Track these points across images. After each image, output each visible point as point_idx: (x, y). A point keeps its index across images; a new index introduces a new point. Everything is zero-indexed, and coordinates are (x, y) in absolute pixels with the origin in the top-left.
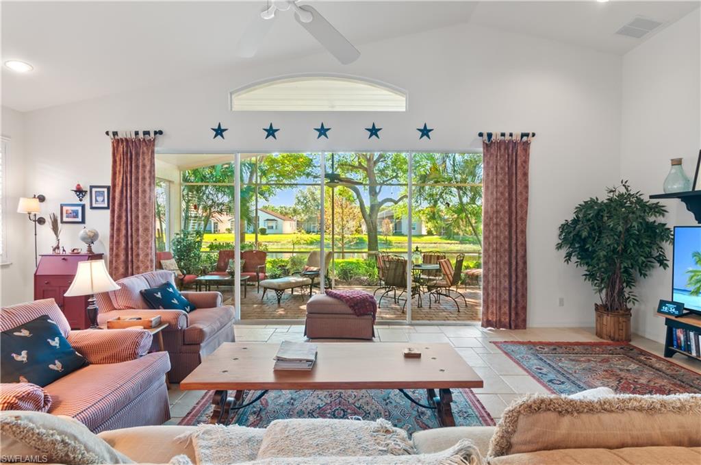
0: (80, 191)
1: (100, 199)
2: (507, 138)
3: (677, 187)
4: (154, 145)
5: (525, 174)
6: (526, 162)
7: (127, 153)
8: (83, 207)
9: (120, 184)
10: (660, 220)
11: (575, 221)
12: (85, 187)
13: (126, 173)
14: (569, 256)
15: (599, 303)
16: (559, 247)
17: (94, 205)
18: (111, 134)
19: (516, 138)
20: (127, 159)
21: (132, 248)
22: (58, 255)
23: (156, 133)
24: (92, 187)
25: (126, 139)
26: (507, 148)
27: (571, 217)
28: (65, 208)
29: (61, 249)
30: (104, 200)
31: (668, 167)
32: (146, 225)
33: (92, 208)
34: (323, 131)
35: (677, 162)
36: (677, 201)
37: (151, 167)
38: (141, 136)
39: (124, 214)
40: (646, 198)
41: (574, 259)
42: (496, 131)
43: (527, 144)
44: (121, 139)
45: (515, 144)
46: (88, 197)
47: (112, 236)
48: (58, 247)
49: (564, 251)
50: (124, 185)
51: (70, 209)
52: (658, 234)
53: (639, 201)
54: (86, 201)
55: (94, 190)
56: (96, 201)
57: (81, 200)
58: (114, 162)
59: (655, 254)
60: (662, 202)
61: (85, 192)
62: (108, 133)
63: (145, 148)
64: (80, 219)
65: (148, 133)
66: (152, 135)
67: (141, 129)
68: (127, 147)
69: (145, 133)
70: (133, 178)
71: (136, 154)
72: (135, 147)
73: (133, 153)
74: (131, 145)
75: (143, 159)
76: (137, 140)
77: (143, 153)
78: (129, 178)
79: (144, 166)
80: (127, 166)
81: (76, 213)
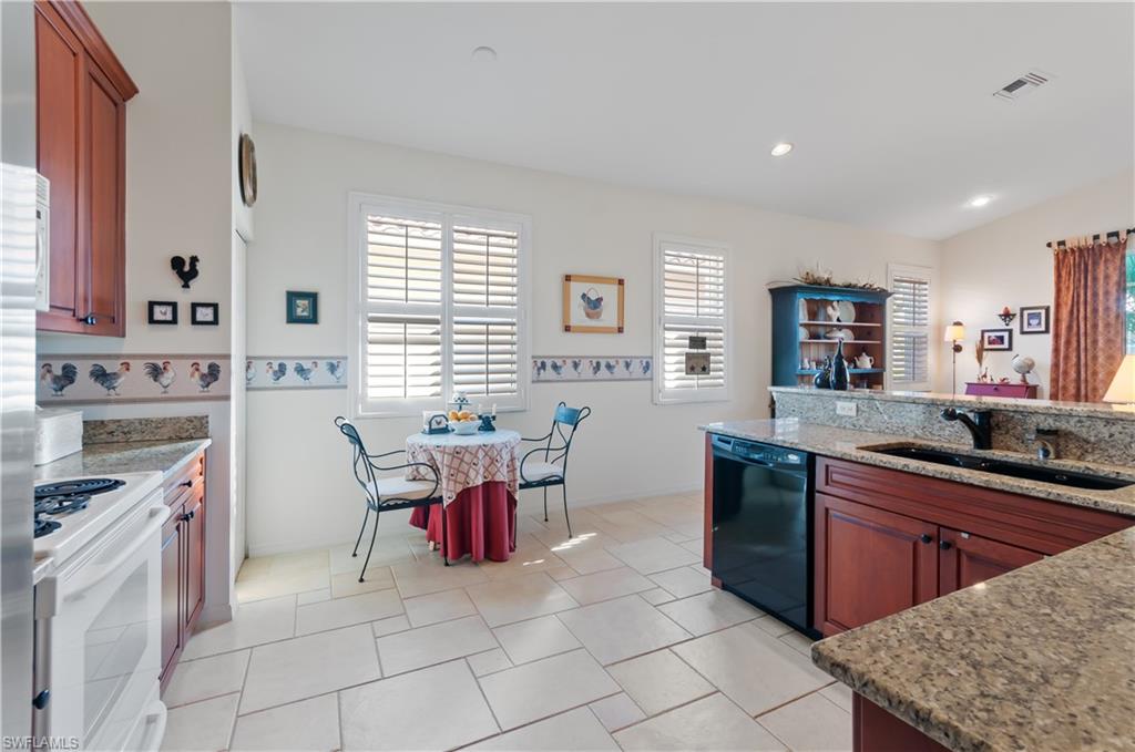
0: (1007, 316)
1: (1034, 322)
4: (1124, 248)
7: (1080, 265)
8: (1010, 331)
9: (1070, 303)
12: (1015, 309)
13: (1078, 287)
17: (1026, 329)
18: (1055, 246)
20: (1080, 271)
21: (1086, 381)
22: (986, 384)
23: (1129, 232)
24: (1022, 310)
25: (1079, 248)
28: (986, 335)
29: (989, 378)
30: (1039, 324)
32: (1111, 352)
33: (1023, 333)
37: (1120, 277)
39: (1074, 339)
44: (1072, 250)
46: (1017, 319)
47: (1056, 366)
48: (985, 376)
50: (1075, 303)
51: (993, 335)
54: (1015, 325)
55: (1026, 313)
56: (1029, 324)
57: (1007, 325)
58: (1059, 276)
61: (1014, 315)
62: (1049, 245)
63: (1109, 255)
64: (1006, 345)
65: (1116, 234)
66: (1123, 236)
67: (1103, 230)
68: (1080, 257)
69: (1109, 235)
70: (1089, 294)
71: (1094, 263)
72: (1093, 255)
73: (1090, 262)
74: (1086, 254)
75: (1106, 269)
76: (1097, 245)
77: (1106, 261)
78: (1082, 294)
79: (1107, 277)
80: (1079, 280)
81: (1001, 339)
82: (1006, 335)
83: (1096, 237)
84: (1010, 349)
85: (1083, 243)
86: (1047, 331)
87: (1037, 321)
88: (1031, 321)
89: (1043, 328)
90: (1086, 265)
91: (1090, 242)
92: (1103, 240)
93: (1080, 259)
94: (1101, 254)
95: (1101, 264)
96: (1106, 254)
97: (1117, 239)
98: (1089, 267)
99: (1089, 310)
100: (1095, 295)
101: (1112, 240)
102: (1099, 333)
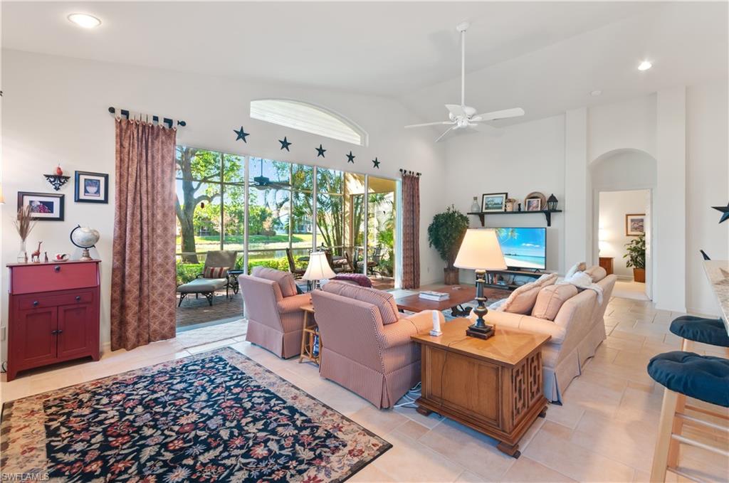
0: (56, 178)
1: (92, 189)
2: (412, 174)
3: (475, 210)
6: (418, 189)
7: (142, 140)
8: (62, 199)
9: (134, 174)
12: (68, 172)
13: (140, 162)
15: (446, 267)
17: (82, 196)
18: (118, 113)
19: (415, 175)
20: (142, 146)
23: (179, 123)
24: (78, 174)
25: (141, 123)
26: (411, 179)
28: (27, 199)
30: (98, 192)
33: (78, 200)
34: (321, 152)
38: (161, 123)
39: (138, 212)
42: (408, 170)
43: (418, 178)
44: (135, 122)
45: (414, 178)
46: (71, 184)
50: (138, 176)
53: (461, 215)
54: (68, 190)
55: (82, 178)
56: (86, 191)
57: (57, 189)
61: (67, 178)
62: (112, 110)
63: (164, 138)
64: (56, 214)
65: (169, 122)
66: (175, 125)
68: (142, 131)
69: (166, 120)
70: (150, 169)
71: (152, 142)
72: (153, 134)
73: (150, 140)
74: (147, 131)
75: (163, 149)
76: (155, 126)
77: (162, 142)
78: (144, 169)
79: (163, 157)
80: (141, 154)
81: (48, 207)
82: (56, 202)
83: (156, 119)
84: (61, 218)
85: (144, 120)
86: (106, 201)
87: (95, 189)
88: (88, 188)
89: (102, 198)
90: (147, 143)
91: (151, 121)
93: (142, 134)
94: (158, 135)
95: (158, 144)
96: (162, 137)
97: (170, 126)
98: (150, 144)
99: (150, 184)
100: (153, 171)
101: (167, 126)
102: (157, 207)
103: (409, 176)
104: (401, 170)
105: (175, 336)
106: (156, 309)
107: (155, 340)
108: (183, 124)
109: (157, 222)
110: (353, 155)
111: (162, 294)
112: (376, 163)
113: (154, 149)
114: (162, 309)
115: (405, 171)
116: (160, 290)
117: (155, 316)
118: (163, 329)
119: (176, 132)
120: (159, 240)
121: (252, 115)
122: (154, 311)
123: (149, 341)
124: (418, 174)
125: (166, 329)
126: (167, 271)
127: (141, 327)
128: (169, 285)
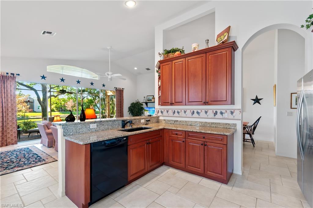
2: (120, 89)
3: (144, 101)
4: (15, 79)
5: (123, 97)
6: (123, 94)
7: (2, 81)
10: (142, 106)
11: (131, 106)
14: (130, 113)
16: (128, 112)
19: (121, 89)
20: (2, 83)
23: (17, 75)
25: (1, 75)
26: (120, 91)
27: (130, 106)
31: (143, 98)
34: (78, 82)
35: (144, 97)
36: (144, 103)
40: (141, 103)
41: (131, 114)
42: (118, 87)
43: (123, 90)
45: (121, 90)
49: (129, 113)
52: (142, 109)
53: (140, 103)
59: (142, 112)
60: (143, 103)
63: (11, 80)
65: (13, 74)
66: (15, 75)
67: (10, 72)
68: (2, 78)
69: (11, 74)
70: (5, 90)
71: (6, 81)
72: (6, 78)
73: (5, 80)
74: (4, 78)
75: (10, 83)
76: (7, 76)
77: (10, 81)
78: (3, 90)
79: (11, 86)
80: (2, 85)
83: (7, 73)
85: (3, 74)
90: (4, 81)
91: (5, 74)
92: (10, 75)
93: (2, 79)
94: (8, 79)
95: (9, 82)
96: (10, 79)
97: (14, 76)
98: (5, 82)
99: (6, 95)
100: (7, 91)
101: (12, 76)
102: (9, 102)
103: (119, 90)
104: (115, 88)
105: (17, 144)
106: (10, 135)
107: (9, 145)
108: (19, 75)
109: (9, 107)
110: (93, 83)
111: (12, 130)
112: (104, 85)
113: (8, 84)
114: (12, 135)
115: (117, 88)
116: (11, 129)
117: (9, 137)
118: (12, 142)
119: (16, 77)
120: (10, 113)
121: (47, 71)
122: (9, 136)
123: (7, 145)
124: (123, 89)
125: (13, 142)
126: (13, 123)
127: (4, 141)
128: (14, 128)
